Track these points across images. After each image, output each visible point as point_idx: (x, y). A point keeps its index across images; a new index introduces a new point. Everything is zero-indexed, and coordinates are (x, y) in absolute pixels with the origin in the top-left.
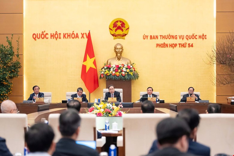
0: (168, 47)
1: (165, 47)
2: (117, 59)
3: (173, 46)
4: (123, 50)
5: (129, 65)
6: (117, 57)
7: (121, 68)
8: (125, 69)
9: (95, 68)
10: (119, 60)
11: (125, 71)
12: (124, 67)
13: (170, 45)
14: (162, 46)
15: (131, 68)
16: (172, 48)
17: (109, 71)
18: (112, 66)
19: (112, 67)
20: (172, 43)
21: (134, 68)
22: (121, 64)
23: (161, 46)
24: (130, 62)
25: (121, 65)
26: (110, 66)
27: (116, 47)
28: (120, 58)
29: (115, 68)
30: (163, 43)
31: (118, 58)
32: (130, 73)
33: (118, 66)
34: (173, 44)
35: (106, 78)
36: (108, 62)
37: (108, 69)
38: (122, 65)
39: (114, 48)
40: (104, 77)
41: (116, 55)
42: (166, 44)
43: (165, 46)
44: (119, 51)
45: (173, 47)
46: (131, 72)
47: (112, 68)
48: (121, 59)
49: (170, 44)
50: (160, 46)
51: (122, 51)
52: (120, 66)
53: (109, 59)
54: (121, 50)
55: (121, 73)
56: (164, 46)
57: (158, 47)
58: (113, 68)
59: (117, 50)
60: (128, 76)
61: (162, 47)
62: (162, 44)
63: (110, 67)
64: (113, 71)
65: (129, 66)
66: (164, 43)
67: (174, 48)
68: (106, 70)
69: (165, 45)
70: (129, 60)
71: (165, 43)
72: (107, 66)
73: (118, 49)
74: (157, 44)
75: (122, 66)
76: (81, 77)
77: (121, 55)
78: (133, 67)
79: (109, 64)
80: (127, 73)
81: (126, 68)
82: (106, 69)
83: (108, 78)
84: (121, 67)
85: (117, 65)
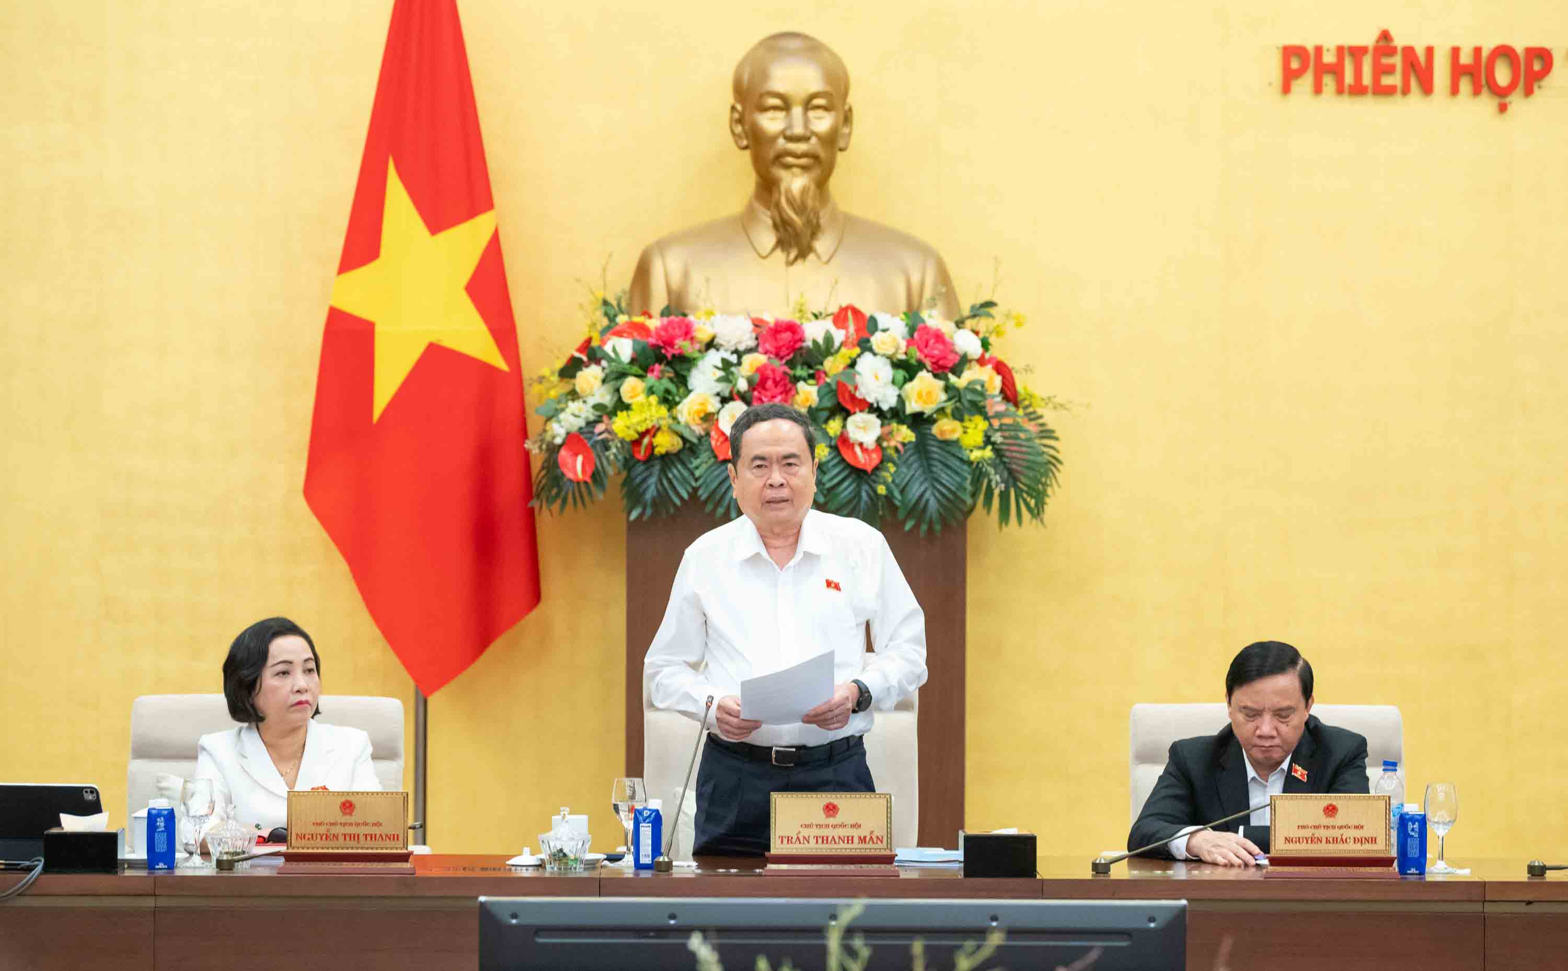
0: (1427, 88)
1: (1389, 91)
2: (767, 238)
3: (1503, 75)
4: (847, 118)
5: (934, 319)
6: (766, 218)
7: (833, 366)
8: (887, 372)
9: (501, 363)
10: (803, 253)
11: (888, 401)
12: (865, 345)
13: (1458, 70)
14: (1349, 79)
15: (964, 360)
16: (1486, 103)
17: (668, 401)
18: (703, 332)
19: (711, 345)
20: (1488, 45)
21: (1000, 368)
22: (834, 309)
23: (1336, 70)
24: (944, 277)
25: (828, 325)
26: (688, 332)
27: (764, 75)
28: (815, 230)
29: (753, 362)
30: (1368, 39)
31: (782, 226)
32: (946, 428)
33: (792, 328)
34: (1504, 52)
35: (633, 494)
36: (642, 273)
37: (659, 377)
38: (840, 319)
39: (728, 98)
40: (597, 477)
41: (749, 181)
42: (1409, 51)
43: (1394, 80)
44: (798, 130)
45: (1500, 93)
46: (958, 415)
47: (714, 358)
48: (822, 245)
49: (1455, 52)
50: (1329, 82)
51: (832, 141)
52: (814, 332)
53: (662, 246)
54: (822, 123)
55: (834, 427)
56: (1381, 70)
57: (1304, 84)
58: (726, 365)
59: (771, 123)
60: (928, 469)
61: (1358, 90)
62: (1357, 52)
63: (683, 345)
64: (724, 401)
65: (939, 337)
66: (1385, 36)
67: (1516, 100)
68: (632, 388)
69: (1397, 60)
70: (926, 251)
71: (1399, 42)
72: (642, 329)
73: (786, 105)
74: (1289, 52)
75: (839, 336)
76: (310, 491)
77: (821, 184)
78: (985, 344)
79: (659, 300)
80: (905, 434)
81: (897, 365)
82: (622, 375)
83: (662, 499)
84: (827, 348)
85: (770, 318)
